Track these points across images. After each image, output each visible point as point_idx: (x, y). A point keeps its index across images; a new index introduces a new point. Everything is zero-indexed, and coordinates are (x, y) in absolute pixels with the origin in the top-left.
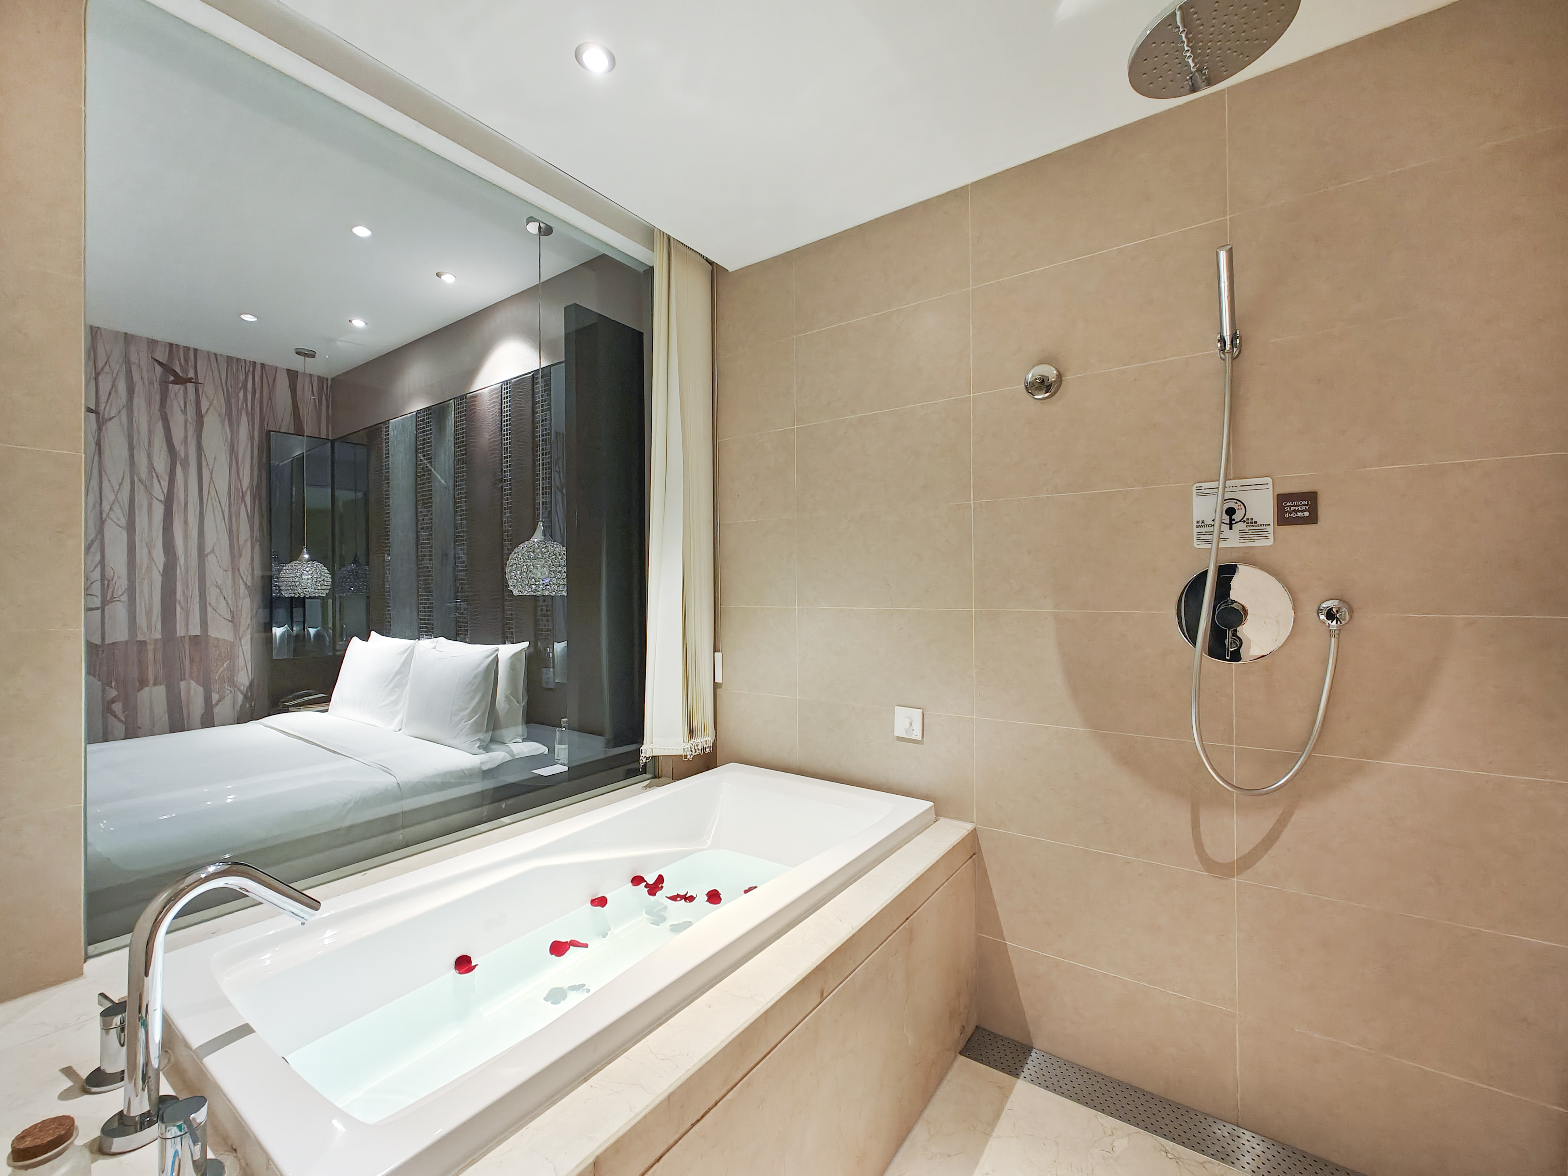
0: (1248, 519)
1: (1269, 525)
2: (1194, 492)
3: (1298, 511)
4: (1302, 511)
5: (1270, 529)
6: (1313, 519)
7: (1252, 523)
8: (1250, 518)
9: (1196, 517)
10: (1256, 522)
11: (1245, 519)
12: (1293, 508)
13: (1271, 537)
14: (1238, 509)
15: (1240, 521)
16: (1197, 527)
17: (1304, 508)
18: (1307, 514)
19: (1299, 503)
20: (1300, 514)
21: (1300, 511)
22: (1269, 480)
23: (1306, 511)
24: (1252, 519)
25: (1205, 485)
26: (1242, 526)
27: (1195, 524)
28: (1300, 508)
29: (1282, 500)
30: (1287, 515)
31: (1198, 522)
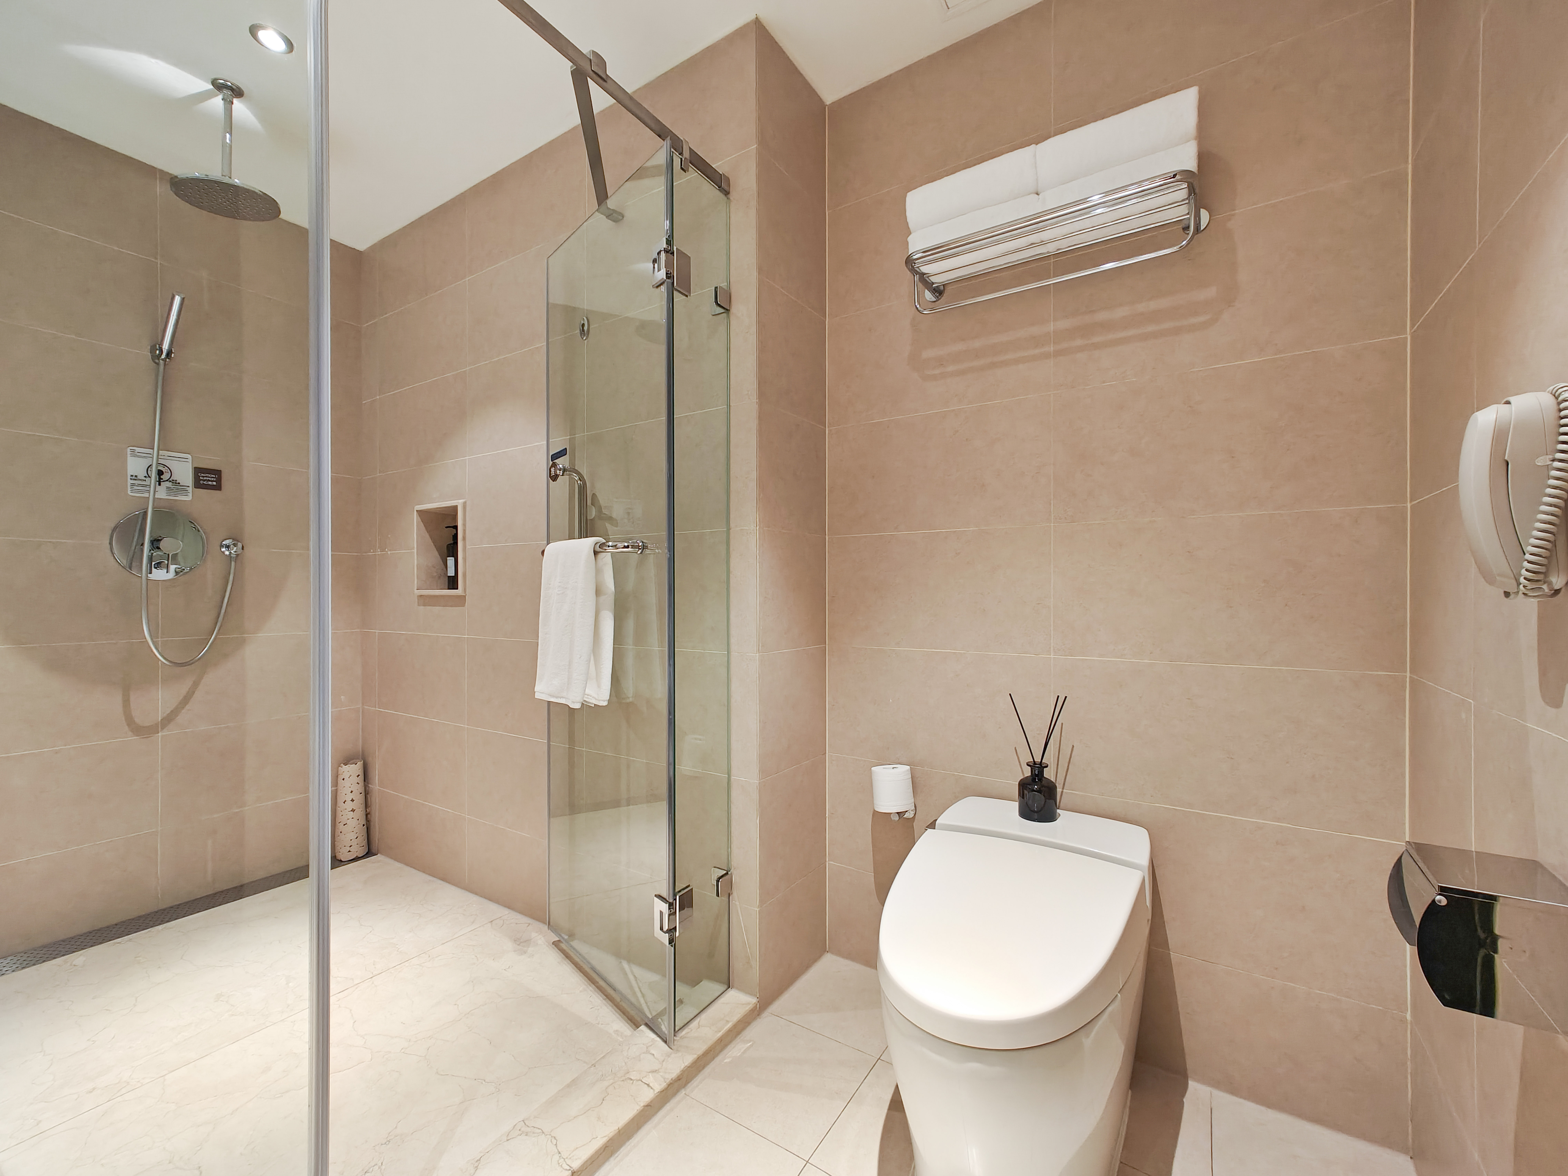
0: (173, 480)
1: (188, 487)
2: (129, 452)
3: (209, 481)
4: (212, 481)
5: (190, 489)
6: (218, 487)
7: (175, 483)
8: (175, 479)
9: (130, 473)
10: (179, 483)
11: (171, 479)
12: (205, 478)
13: (190, 495)
14: (166, 472)
15: (167, 481)
16: (131, 479)
17: (212, 479)
18: (215, 483)
19: (209, 476)
20: (210, 483)
21: (210, 481)
22: (189, 456)
23: (214, 481)
24: (176, 481)
25: (138, 449)
26: (169, 484)
27: (129, 477)
28: (210, 479)
29: (198, 471)
30: (202, 482)
31: (132, 476)
